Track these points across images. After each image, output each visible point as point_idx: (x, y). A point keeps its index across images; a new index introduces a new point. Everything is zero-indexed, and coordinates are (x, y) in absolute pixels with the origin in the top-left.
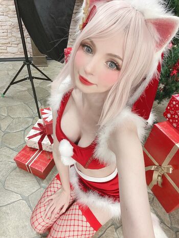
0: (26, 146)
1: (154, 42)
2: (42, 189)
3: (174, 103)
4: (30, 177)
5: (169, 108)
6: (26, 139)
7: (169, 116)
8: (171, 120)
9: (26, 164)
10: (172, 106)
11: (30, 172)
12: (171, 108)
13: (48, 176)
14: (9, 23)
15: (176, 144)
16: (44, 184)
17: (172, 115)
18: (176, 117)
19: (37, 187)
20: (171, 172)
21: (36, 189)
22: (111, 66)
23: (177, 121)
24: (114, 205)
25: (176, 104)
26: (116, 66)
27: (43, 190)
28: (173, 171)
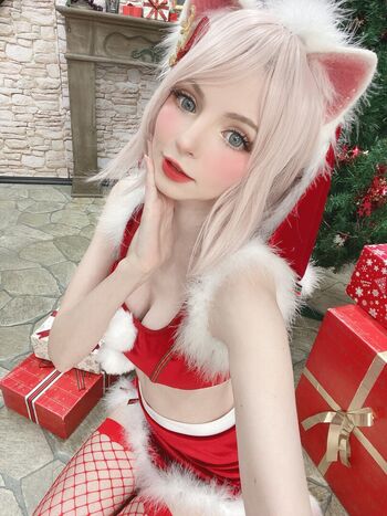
0: (33, 357)
1: (322, 101)
2: (58, 462)
3: (369, 262)
4: (31, 432)
5: (358, 274)
6: (35, 336)
7: (359, 292)
8: (364, 303)
9: (27, 397)
10: (364, 269)
11: (34, 421)
12: (363, 274)
13: (77, 431)
14: (32, 110)
15: (380, 354)
16: (65, 451)
17: (365, 290)
18: (376, 293)
19: (45, 458)
20: (369, 425)
21: (42, 461)
22: (232, 142)
23: (377, 302)
24: (232, 504)
25: (374, 264)
26: (244, 141)
27: (60, 466)
28: (375, 420)
